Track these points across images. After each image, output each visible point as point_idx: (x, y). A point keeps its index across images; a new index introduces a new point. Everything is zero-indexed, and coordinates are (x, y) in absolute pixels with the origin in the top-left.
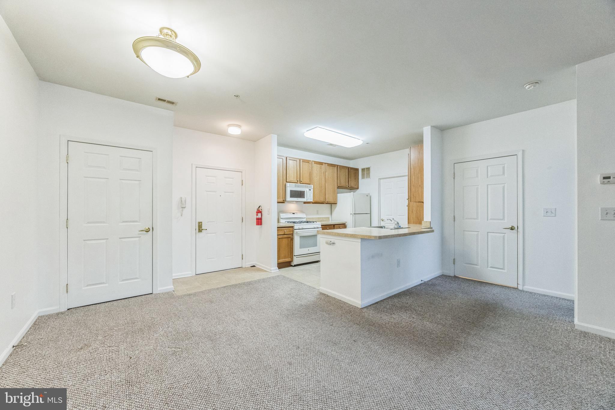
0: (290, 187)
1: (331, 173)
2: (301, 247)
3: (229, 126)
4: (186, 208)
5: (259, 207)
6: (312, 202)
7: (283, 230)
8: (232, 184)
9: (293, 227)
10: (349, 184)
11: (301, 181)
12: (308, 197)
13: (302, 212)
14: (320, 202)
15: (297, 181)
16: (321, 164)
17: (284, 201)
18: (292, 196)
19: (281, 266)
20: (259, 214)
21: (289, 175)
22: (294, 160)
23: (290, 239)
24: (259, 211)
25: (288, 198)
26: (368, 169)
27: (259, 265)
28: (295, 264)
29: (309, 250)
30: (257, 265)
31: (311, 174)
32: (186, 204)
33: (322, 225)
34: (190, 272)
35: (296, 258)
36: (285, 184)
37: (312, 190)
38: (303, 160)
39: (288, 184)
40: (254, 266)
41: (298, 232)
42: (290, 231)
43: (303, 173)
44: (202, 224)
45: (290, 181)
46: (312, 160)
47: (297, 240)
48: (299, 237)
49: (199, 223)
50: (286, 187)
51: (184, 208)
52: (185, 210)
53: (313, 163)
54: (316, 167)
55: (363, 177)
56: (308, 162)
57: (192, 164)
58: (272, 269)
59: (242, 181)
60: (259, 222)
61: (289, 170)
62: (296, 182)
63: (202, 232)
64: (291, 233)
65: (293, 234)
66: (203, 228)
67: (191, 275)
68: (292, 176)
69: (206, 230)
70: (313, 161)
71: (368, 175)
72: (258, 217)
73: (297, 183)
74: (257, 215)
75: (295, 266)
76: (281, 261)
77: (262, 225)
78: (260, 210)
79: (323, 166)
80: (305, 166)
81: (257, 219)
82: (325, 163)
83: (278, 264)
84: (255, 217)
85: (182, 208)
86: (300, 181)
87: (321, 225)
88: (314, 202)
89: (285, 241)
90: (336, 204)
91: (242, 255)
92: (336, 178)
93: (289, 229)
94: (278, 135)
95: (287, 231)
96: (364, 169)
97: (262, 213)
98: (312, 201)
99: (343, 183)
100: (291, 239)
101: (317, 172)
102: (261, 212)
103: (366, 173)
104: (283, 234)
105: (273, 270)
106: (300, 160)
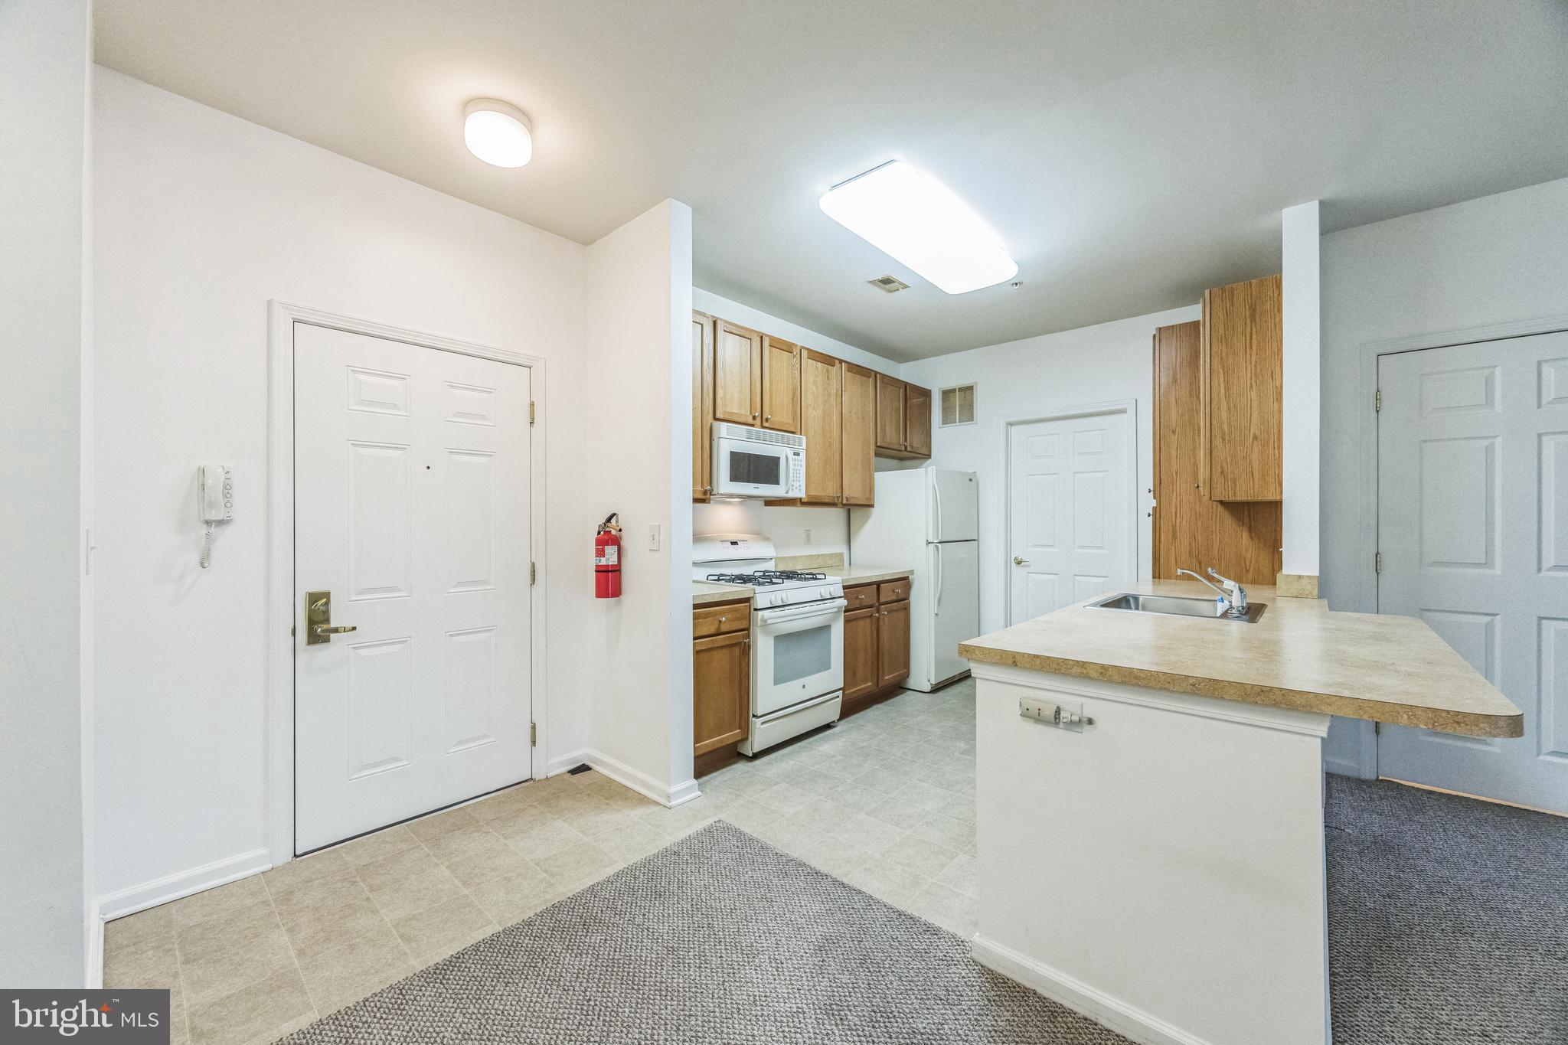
0: (731, 440)
1: (858, 399)
2: (781, 677)
3: (470, 104)
4: (228, 531)
5: (609, 520)
6: (801, 499)
7: (715, 614)
8: (483, 417)
9: (747, 600)
10: (906, 441)
11: (767, 420)
12: (791, 482)
13: (761, 536)
14: (827, 501)
15: (754, 418)
16: (828, 360)
17: (705, 493)
18: (734, 478)
19: (706, 764)
20: (611, 551)
21: (725, 394)
22: (743, 333)
23: (737, 650)
24: (608, 538)
25: (724, 483)
26: (968, 390)
27: (608, 766)
28: (755, 750)
29: (804, 687)
30: (597, 761)
31: (797, 396)
32: (228, 505)
33: (845, 588)
34: (262, 851)
35: (763, 723)
36: (709, 427)
37: (803, 454)
38: (771, 338)
39: (723, 428)
40: (584, 768)
41: (769, 622)
42: (738, 619)
43: (771, 392)
44: (327, 604)
45: (727, 417)
46: (800, 343)
47: (764, 651)
48: (772, 641)
49: (313, 598)
50: (715, 437)
51: (221, 523)
52: (225, 538)
53: (804, 353)
54: (812, 369)
55: (947, 419)
56: (788, 347)
57: (269, 303)
58: (674, 789)
59: (532, 405)
60: (609, 582)
61: (725, 374)
62: (750, 420)
63: (327, 640)
64: (743, 624)
65: (748, 629)
66: (333, 624)
67: (269, 866)
68: (735, 397)
69: (354, 629)
70: (802, 347)
71: (968, 413)
72: (603, 562)
73: (753, 425)
74: (600, 553)
75: (756, 756)
76: (710, 742)
77: (623, 597)
78: (613, 532)
79: (835, 370)
80: (780, 365)
81: (601, 571)
82: (841, 361)
83: (696, 758)
84: (591, 561)
85: (208, 523)
86: (760, 419)
87: (840, 586)
88: (806, 500)
89: (721, 661)
90: (872, 506)
91: (534, 728)
92: (872, 415)
93: (737, 610)
94: (696, 211)
95: (726, 621)
96: (953, 391)
97: (624, 543)
98: (802, 495)
99: (892, 437)
100: (742, 650)
101: (817, 388)
102: (616, 541)
103: (960, 406)
104: (712, 630)
105: (679, 793)
106: (762, 337)
